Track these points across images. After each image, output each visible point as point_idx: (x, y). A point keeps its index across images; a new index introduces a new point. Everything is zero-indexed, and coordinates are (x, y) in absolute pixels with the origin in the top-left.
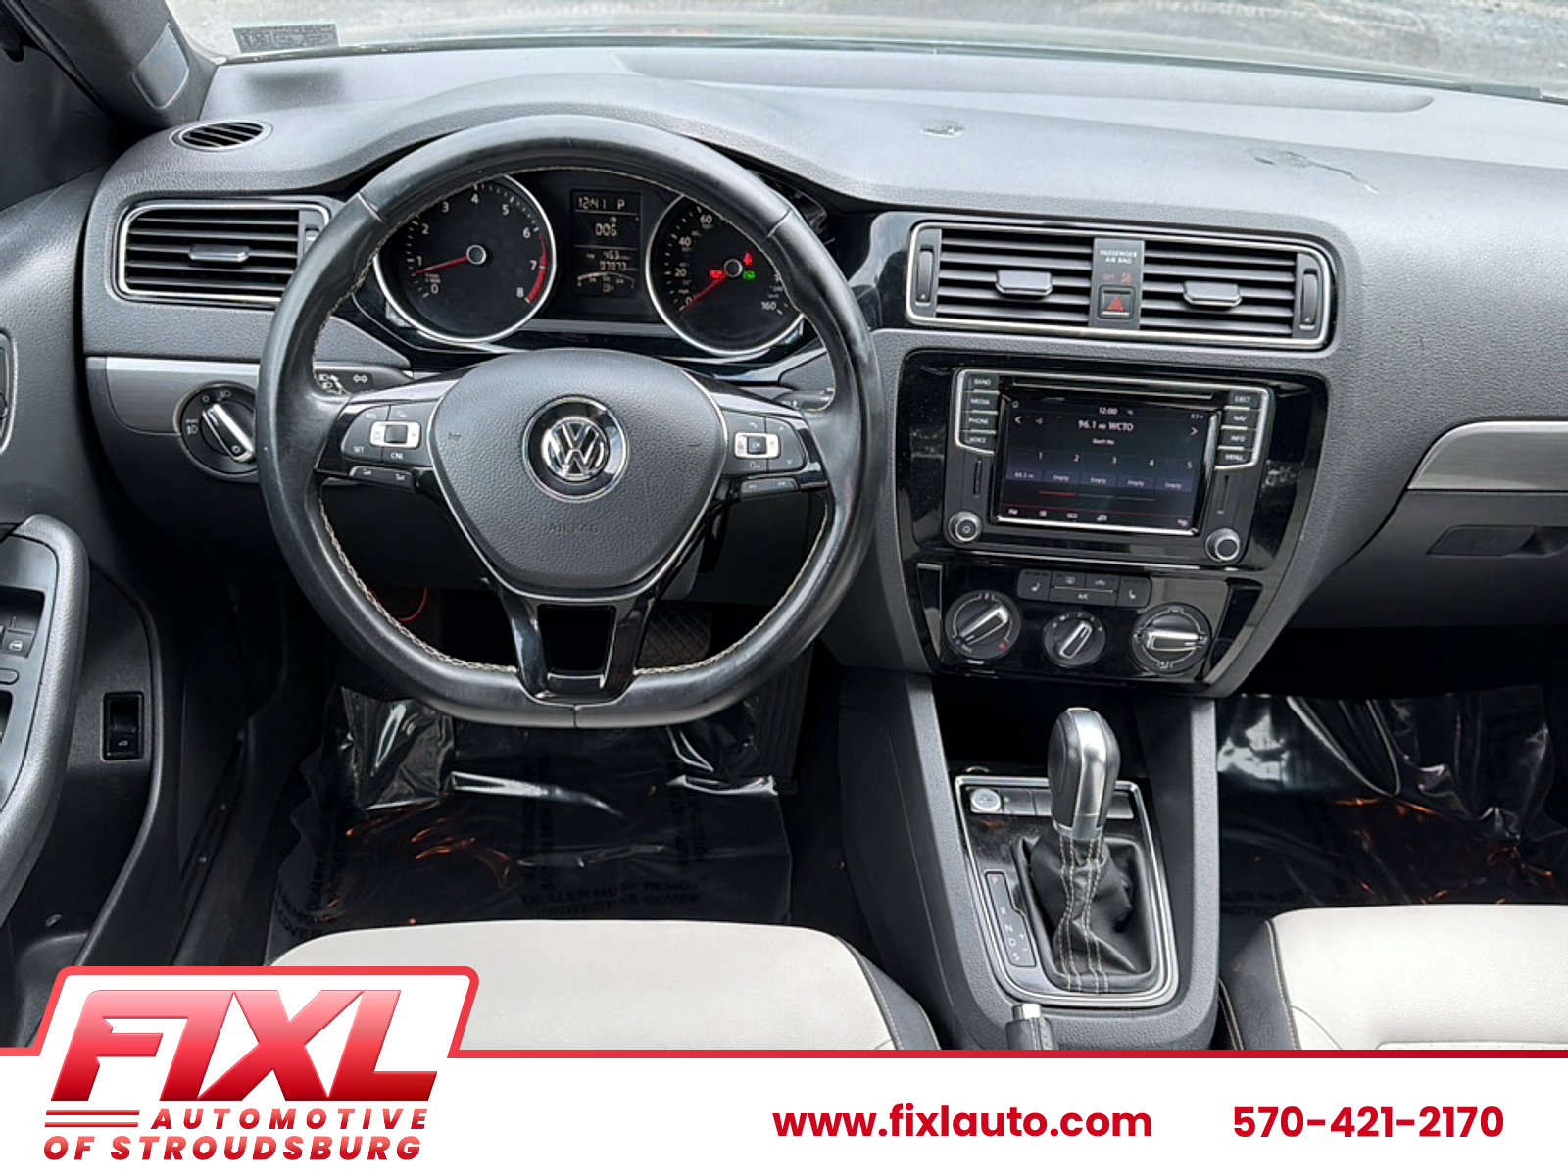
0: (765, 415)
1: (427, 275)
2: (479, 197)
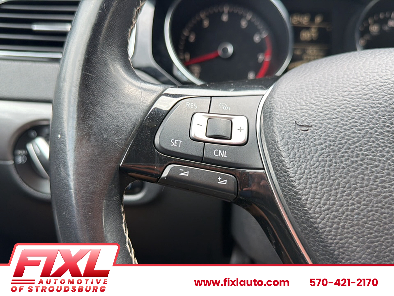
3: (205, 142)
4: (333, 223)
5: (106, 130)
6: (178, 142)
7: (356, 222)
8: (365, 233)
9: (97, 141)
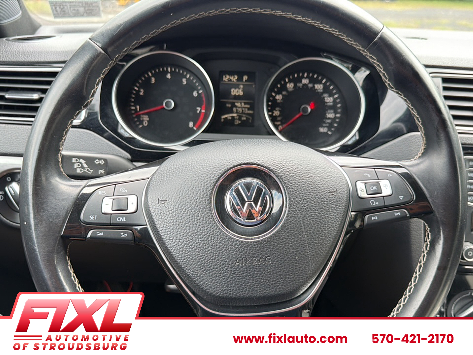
0: (375, 167)
1: (142, 116)
2: (171, 76)
3: (111, 214)
4: (180, 251)
5: (51, 217)
6: (95, 217)
7: (191, 250)
8: (196, 255)
9: (47, 223)
